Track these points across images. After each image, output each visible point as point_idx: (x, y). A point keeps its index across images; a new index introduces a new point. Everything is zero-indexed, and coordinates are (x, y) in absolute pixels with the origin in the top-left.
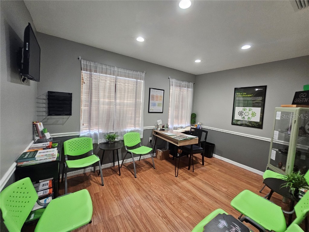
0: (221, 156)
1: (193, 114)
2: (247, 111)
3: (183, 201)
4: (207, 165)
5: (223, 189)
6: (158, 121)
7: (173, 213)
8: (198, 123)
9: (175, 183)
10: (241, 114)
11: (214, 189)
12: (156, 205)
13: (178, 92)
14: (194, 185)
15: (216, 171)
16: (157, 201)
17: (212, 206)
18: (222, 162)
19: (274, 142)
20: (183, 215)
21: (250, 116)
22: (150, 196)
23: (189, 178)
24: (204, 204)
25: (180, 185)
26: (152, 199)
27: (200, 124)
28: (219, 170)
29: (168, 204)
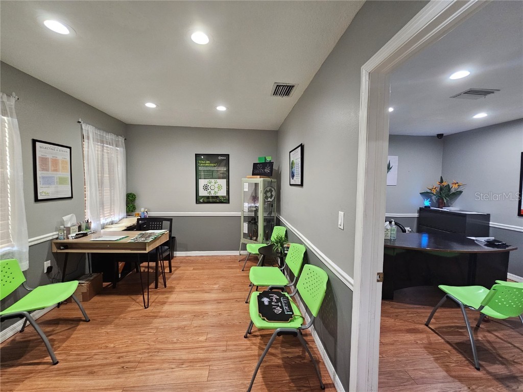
0: (187, 250)
1: (130, 194)
2: (213, 184)
3: (186, 328)
4: (175, 270)
5: (214, 286)
6: (65, 218)
7: (187, 351)
8: (142, 210)
9: (153, 316)
10: (206, 188)
11: (206, 292)
12: (153, 364)
13: (99, 152)
14: (182, 302)
15: (192, 271)
16: (150, 358)
17: (219, 309)
18: (189, 258)
19: (245, 215)
20: (201, 341)
21: (216, 190)
22: (129, 362)
23: (167, 298)
24: (210, 313)
25: (163, 314)
26: (139, 362)
27: (146, 210)
28: (194, 269)
29: (170, 346)
